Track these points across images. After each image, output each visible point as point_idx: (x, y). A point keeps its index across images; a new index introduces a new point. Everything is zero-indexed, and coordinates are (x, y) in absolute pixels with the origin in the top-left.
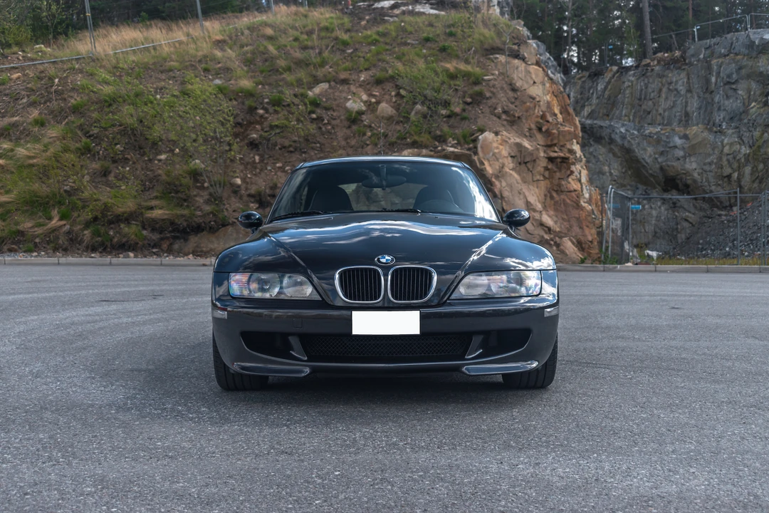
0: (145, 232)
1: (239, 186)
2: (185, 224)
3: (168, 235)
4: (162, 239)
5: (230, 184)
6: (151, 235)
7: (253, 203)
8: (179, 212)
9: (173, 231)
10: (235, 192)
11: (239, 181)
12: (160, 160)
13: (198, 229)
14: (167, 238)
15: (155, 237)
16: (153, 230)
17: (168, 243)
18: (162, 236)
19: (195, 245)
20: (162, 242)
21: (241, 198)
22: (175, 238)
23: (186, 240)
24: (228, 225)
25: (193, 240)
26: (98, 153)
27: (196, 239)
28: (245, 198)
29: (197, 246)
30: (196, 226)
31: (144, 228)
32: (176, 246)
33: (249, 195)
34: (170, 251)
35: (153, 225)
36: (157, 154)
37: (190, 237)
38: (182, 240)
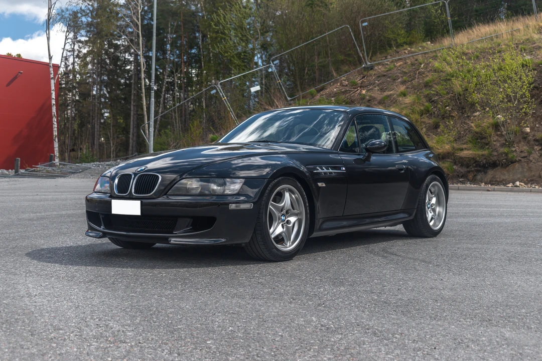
0: (455, 167)
1: (527, 134)
2: (484, 161)
3: (473, 169)
4: (469, 172)
5: (522, 132)
6: (460, 169)
7: (537, 146)
8: (480, 152)
9: (476, 166)
10: (525, 138)
11: (528, 130)
12: (475, 116)
13: (494, 165)
14: (472, 171)
15: (463, 170)
16: (462, 165)
17: (473, 175)
18: (468, 170)
19: (492, 176)
20: (469, 174)
21: (529, 142)
22: (478, 171)
23: (486, 173)
24: (515, 162)
25: (491, 173)
26: (434, 113)
27: (492, 172)
28: (532, 142)
29: (493, 177)
30: (492, 163)
31: (455, 164)
32: (479, 177)
33: (536, 140)
34: (474, 181)
35: (462, 162)
36: (474, 112)
37: (488, 170)
38: (483, 173)
